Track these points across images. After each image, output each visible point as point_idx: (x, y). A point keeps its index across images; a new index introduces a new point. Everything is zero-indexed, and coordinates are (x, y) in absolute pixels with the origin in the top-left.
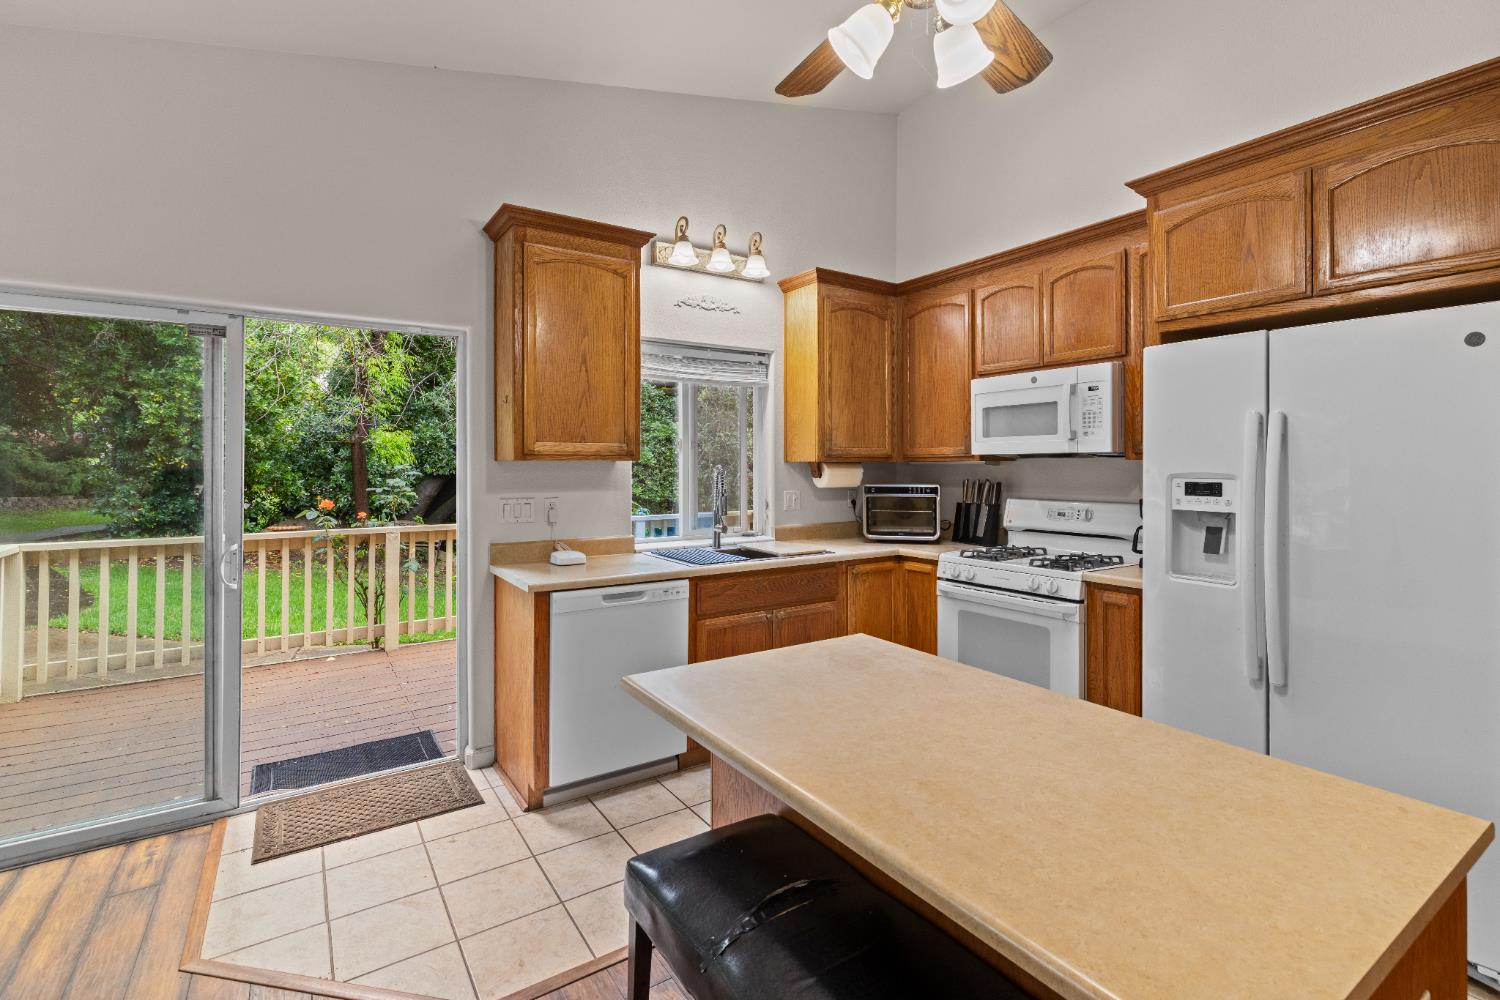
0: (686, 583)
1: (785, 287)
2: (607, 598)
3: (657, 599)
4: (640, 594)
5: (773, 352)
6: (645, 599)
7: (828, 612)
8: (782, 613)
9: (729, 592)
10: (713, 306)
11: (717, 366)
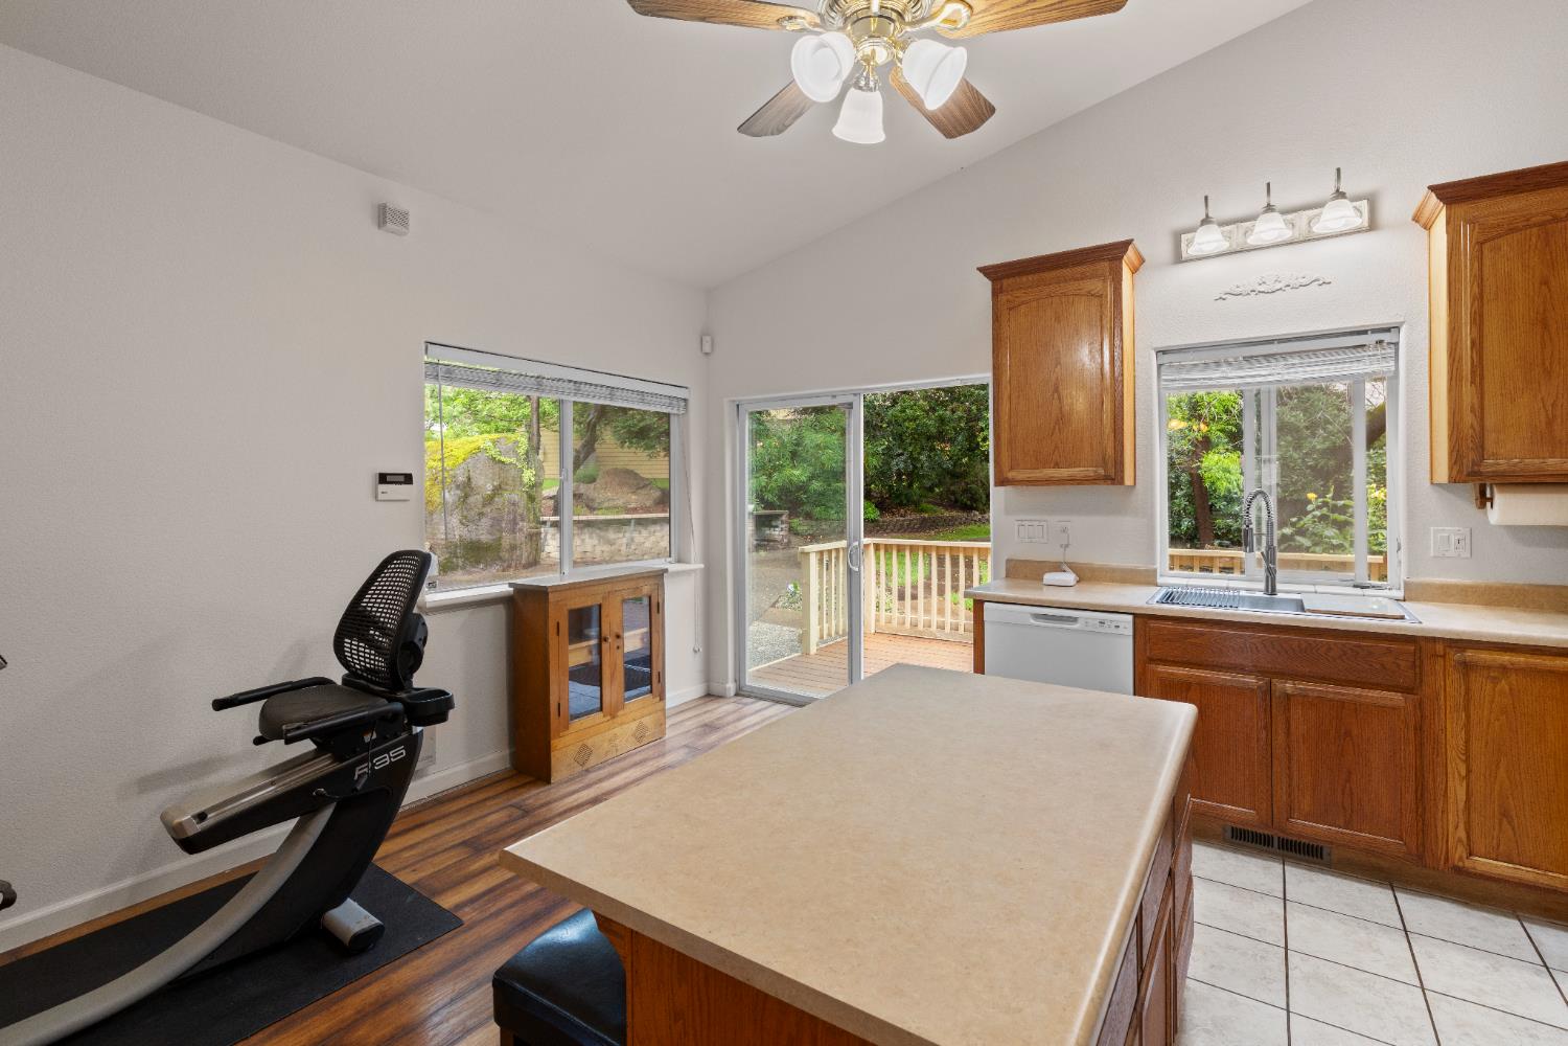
0: (1130, 618)
1: (1423, 220)
2: (1037, 616)
3: (1090, 629)
4: (1075, 620)
5: (1403, 323)
6: (1076, 626)
7: (1394, 709)
8: (1289, 686)
9: (1193, 641)
10: (1278, 286)
11: (1296, 361)
